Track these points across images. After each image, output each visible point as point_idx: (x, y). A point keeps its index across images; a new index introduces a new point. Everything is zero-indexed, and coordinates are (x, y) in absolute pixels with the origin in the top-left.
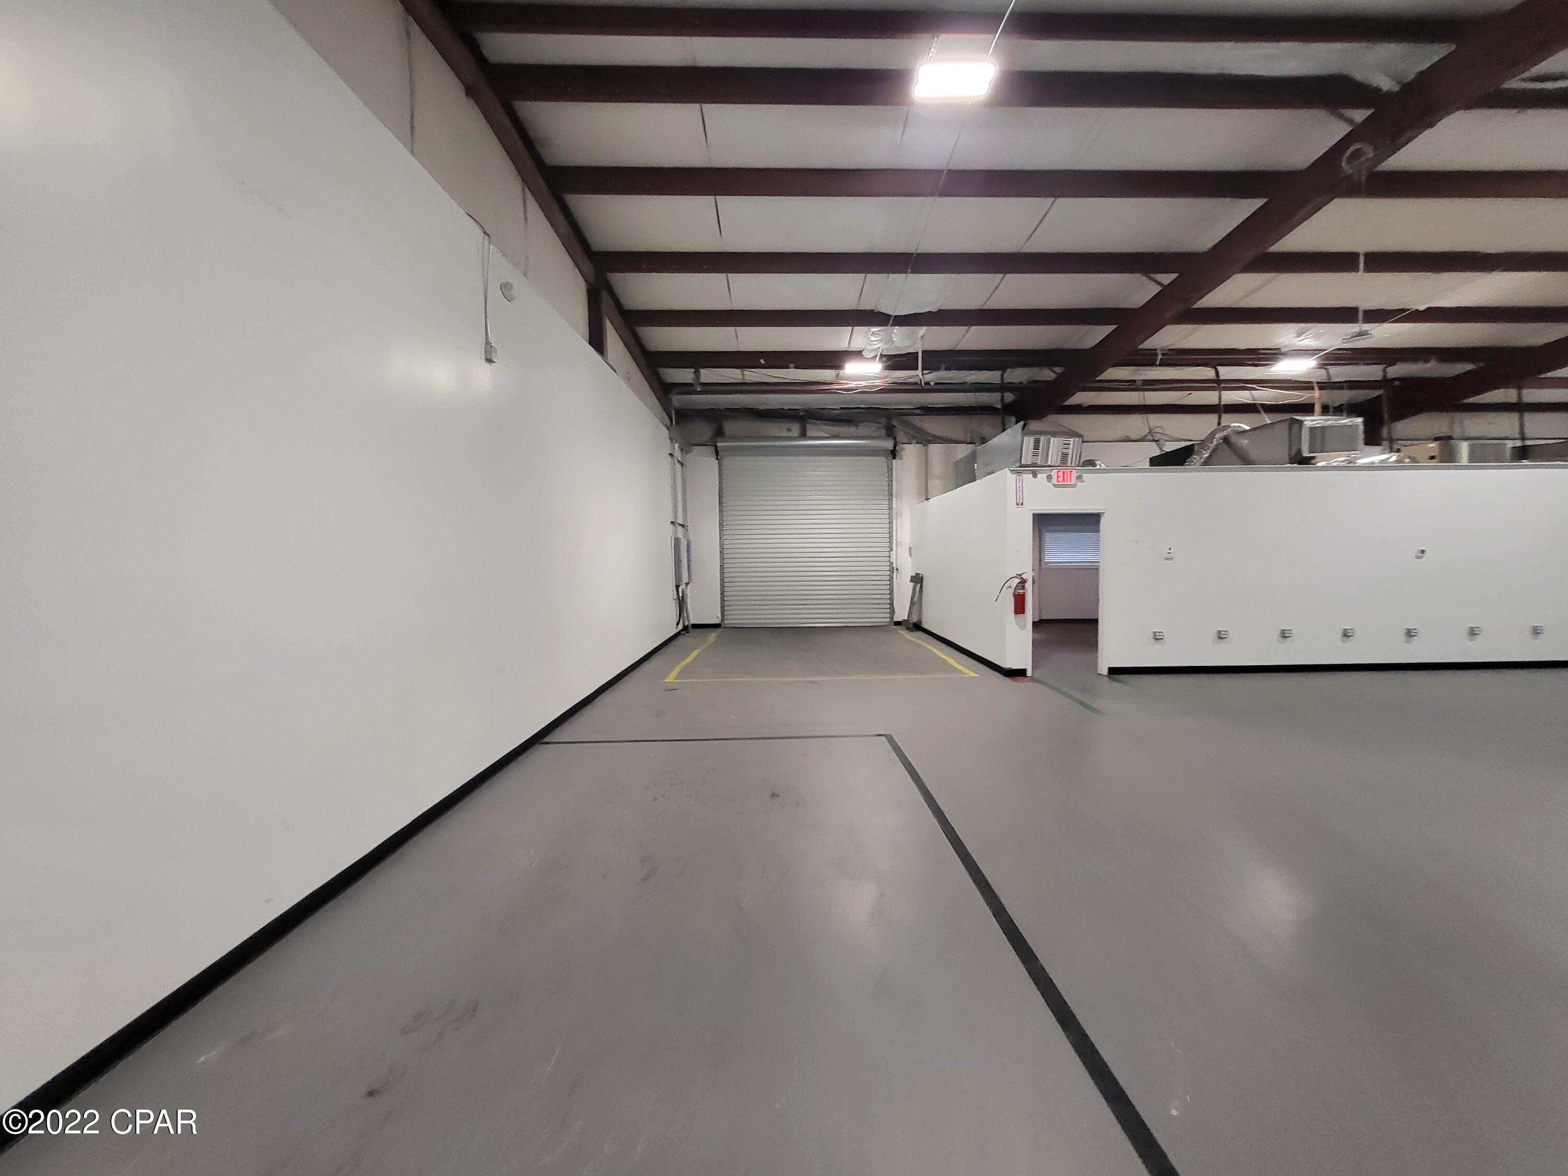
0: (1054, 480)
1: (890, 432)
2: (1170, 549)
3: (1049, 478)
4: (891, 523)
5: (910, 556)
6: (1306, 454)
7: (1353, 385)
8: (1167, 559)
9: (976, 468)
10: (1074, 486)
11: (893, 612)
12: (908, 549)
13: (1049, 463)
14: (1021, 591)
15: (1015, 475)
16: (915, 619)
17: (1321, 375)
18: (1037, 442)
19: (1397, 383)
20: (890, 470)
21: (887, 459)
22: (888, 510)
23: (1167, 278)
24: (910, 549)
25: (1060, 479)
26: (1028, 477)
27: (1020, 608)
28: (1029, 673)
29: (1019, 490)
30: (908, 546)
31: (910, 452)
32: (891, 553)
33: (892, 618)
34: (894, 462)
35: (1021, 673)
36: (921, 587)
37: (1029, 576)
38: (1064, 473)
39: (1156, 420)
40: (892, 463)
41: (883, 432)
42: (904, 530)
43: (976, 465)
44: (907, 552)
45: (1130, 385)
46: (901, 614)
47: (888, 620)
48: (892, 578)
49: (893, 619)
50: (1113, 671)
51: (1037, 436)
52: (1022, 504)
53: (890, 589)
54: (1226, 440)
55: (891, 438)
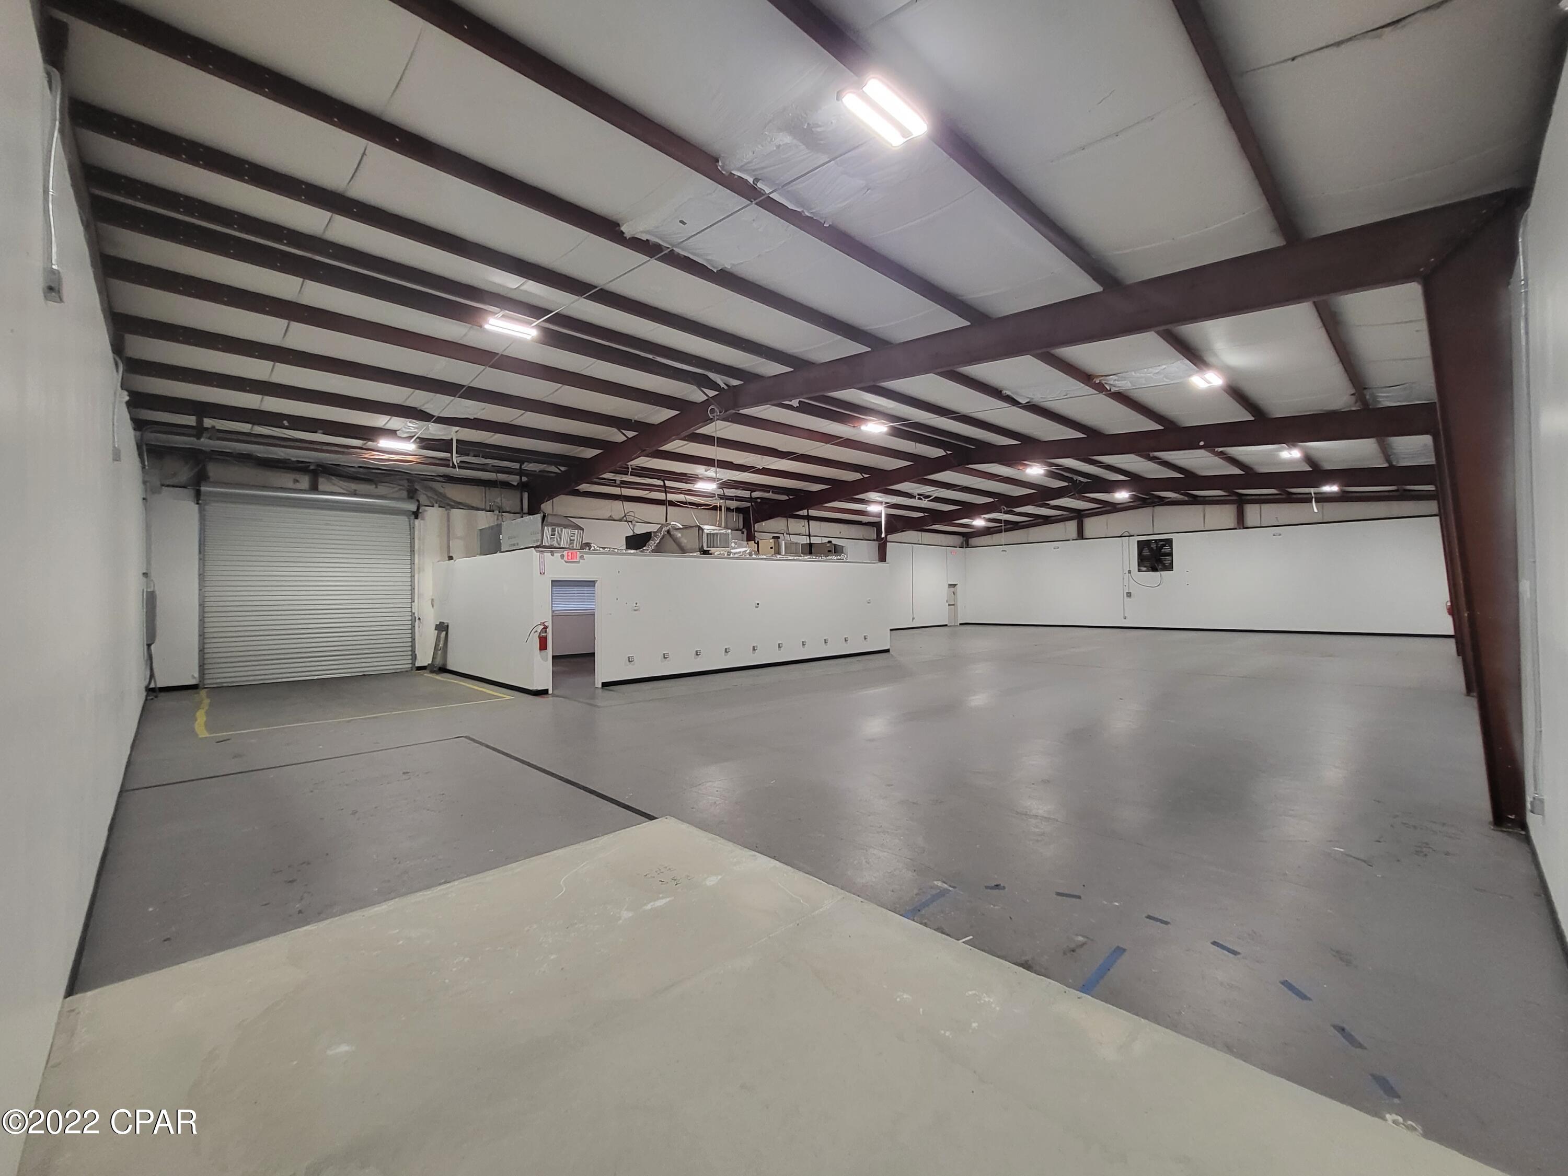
0: (565, 558)
1: (412, 495)
2: (636, 604)
3: (562, 556)
4: (413, 576)
5: (433, 606)
6: (705, 548)
7: (738, 499)
8: (635, 610)
9: (501, 538)
10: (578, 562)
11: (414, 657)
12: (430, 601)
13: (562, 546)
14: (544, 634)
15: (539, 553)
16: (439, 662)
17: (720, 492)
18: (553, 530)
19: (759, 500)
20: (412, 529)
21: (409, 518)
22: (410, 565)
23: (631, 434)
24: (432, 600)
25: (570, 558)
26: (547, 555)
27: (543, 646)
28: (550, 692)
29: (542, 563)
30: (431, 598)
31: (433, 515)
32: (413, 604)
33: (413, 663)
34: (417, 522)
35: (544, 692)
36: (447, 634)
37: (549, 624)
38: (572, 553)
39: (629, 506)
40: (414, 523)
41: (405, 494)
42: (427, 583)
43: (501, 536)
44: (430, 602)
45: (612, 483)
46: (424, 658)
47: (410, 666)
48: (414, 627)
49: (415, 664)
50: (605, 685)
51: (554, 527)
52: (544, 574)
53: (411, 638)
54: (668, 532)
55: (412, 501)
